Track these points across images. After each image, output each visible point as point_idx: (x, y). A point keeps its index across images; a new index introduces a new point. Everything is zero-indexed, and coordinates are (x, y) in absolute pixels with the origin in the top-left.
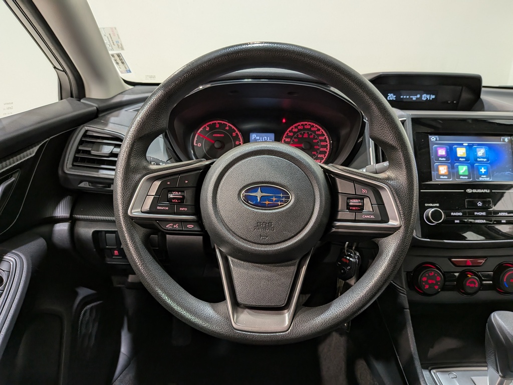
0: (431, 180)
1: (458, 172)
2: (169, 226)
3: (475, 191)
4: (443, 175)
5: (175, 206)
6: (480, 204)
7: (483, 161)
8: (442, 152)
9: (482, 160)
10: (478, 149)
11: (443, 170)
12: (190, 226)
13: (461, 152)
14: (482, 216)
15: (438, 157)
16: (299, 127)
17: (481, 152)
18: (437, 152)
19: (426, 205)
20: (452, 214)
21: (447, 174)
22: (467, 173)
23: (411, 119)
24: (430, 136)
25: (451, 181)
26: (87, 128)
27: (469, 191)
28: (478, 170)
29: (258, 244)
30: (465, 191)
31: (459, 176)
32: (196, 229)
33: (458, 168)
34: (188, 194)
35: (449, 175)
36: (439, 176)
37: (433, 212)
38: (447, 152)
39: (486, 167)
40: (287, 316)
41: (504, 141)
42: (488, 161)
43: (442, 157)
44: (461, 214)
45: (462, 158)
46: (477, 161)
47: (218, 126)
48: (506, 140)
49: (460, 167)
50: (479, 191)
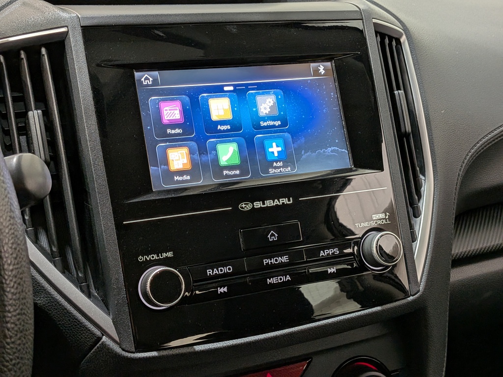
0: (148, 189)
1: (216, 159)
3: (258, 205)
4: (180, 173)
6: (272, 237)
7: (274, 126)
8: (172, 112)
9: (271, 123)
10: (259, 99)
11: (179, 158)
14: (282, 265)
15: (162, 128)
17: (266, 104)
19: (141, 259)
20: (209, 272)
21: (189, 167)
22: (237, 161)
23: (79, 30)
24: (137, 74)
25: (205, 182)
27: (246, 206)
28: (264, 150)
30: (236, 208)
31: (218, 169)
33: (215, 150)
35: (195, 169)
36: (170, 174)
37: (156, 277)
38: (185, 112)
39: (281, 141)
41: (316, 72)
42: (284, 124)
43: (173, 125)
44: (229, 269)
45: (223, 123)
46: (258, 127)
48: (322, 70)
49: (221, 148)
50: (269, 203)
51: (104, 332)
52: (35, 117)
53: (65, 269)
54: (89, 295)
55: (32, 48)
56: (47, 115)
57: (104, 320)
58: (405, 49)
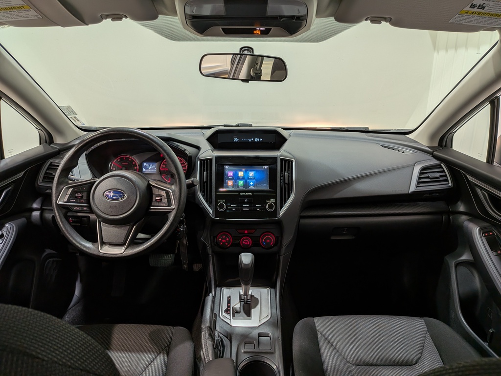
1: (238, 184)
2: (75, 208)
3: (244, 194)
4: (230, 186)
5: (78, 200)
6: (246, 201)
8: (231, 174)
9: (252, 178)
10: (250, 173)
11: (230, 183)
12: (85, 209)
13: (241, 174)
14: (247, 206)
15: (228, 177)
18: (228, 174)
19: (218, 201)
20: (232, 205)
22: (243, 185)
23: (215, 157)
24: (224, 166)
25: (235, 188)
26: (51, 161)
27: (241, 194)
28: (249, 183)
29: (111, 215)
30: (239, 194)
31: (238, 186)
32: (88, 210)
33: (238, 182)
34: (85, 194)
35: (233, 186)
36: (227, 187)
38: (233, 174)
39: (253, 182)
40: (124, 248)
41: (264, 168)
42: (255, 178)
43: (230, 176)
44: (236, 205)
45: (241, 177)
46: (249, 178)
47: (125, 158)
48: (266, 168)
50: (247, 194)
51: (210, 213)
52: (205, 173)
53: (207, 202)
54: (209, 207)
55: (207, 160)
56: (207, 173)
57: (211, 211)
58: (294, 163)
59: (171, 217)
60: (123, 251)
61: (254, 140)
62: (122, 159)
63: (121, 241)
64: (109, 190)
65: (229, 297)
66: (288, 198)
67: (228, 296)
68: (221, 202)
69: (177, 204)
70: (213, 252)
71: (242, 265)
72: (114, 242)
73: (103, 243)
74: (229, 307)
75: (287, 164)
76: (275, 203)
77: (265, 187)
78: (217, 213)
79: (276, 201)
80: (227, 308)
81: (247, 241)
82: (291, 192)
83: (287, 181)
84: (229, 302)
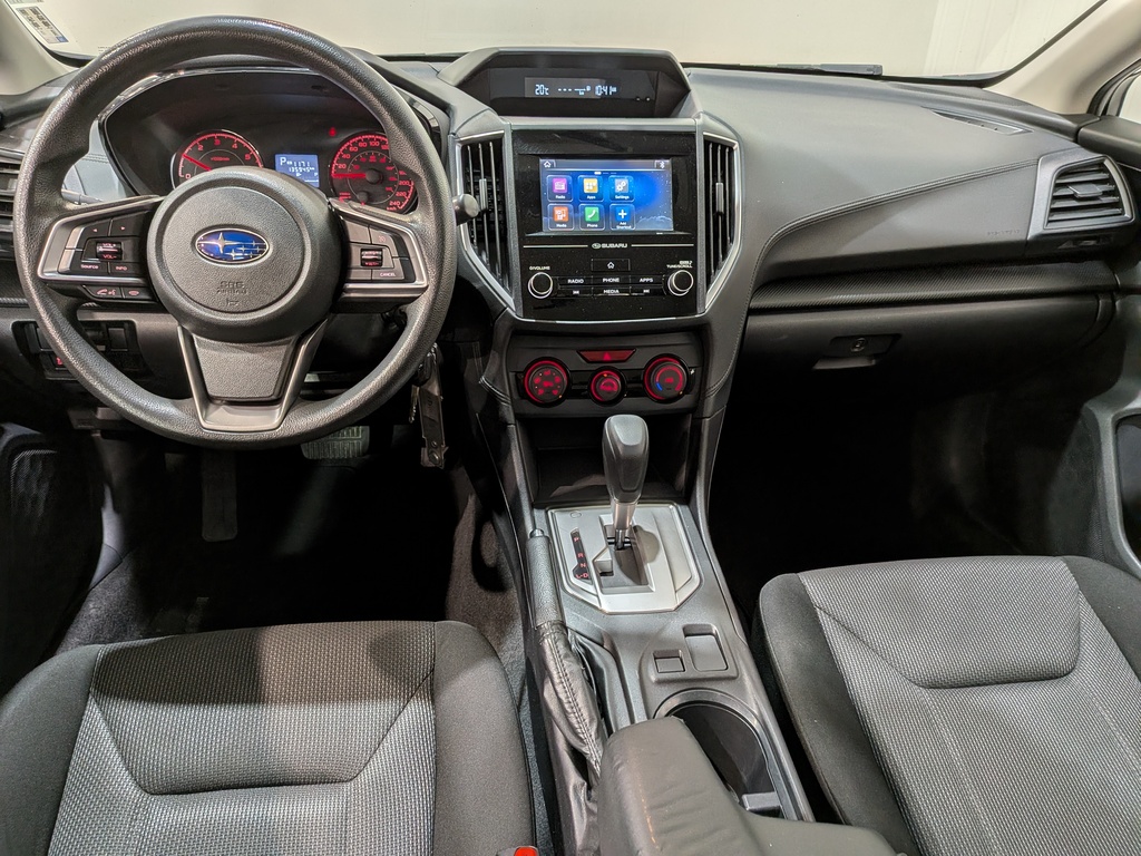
0: (540, 229)
1: (584, 217)
2: (101, 292)
3: (604, 246)
4: (561, 223)
5: (109, 263)
6: (611, 266)
7: (624, 199)
8: (560, 186)
9: (622, 197)
10: (617, 181)
11: (561, 214)
12: (134, 293)
13: (590, 185)
14: (614, 283)
15: (553, 197)
16: (361, 144)
17: (621, 185)
18: (552, 186)
19: (531, 268)
20: (569, 281)
21: (567, 220)
22: (597, 219)
23: (510, 132)
25: (575, 229)
27: (596, 246)
28: (615, 214)
29: (226, 312)
30: (590, 246)
31: (584, 223)
32: (147, 297)
33: (584, 210)
34: (127, 246)
35: (569, 223)
36: (554, 223)
37: (537, 278)
38: (568, 186)
39: (627, 209)
40: (278, 412)
41: (658, 166)
42: (631, 199)
43: (560, 193)
44: (581, 281)
45: (591, 194)
46: (614, 199)
47: (217, 142)
48: (662, 165)
49: (587, 209)
50: (612, 246)
51: (508, 306)
52: (483, 182)
53: (493, 271)
54: (503, 286)
55: (485, 142)
56: (489, 184)
57: (510, 300)
58: (736, 155)
59: (418, 314)
60: (277, 420)
61: (593, 89)
62: (208, 145)
63: (267, 390)
64: (211, 231)
65: (575, 535)
66: (724, 258)
67: (572, 530)
68: (540, 270)
69: (433, 272)
70: (518, 417)
71: (620, 448)
72: (245, 394)
73: (207, 400)
74: (582, 560)
75: (719, 151)
76: (694, 270)
77: (662, 222)
78: (528, 304)
79: (695, 264)
80: (579, 565)
81: (608, 385)
82: (732, 241)
83: (720, 207)
84: (579, 547)
